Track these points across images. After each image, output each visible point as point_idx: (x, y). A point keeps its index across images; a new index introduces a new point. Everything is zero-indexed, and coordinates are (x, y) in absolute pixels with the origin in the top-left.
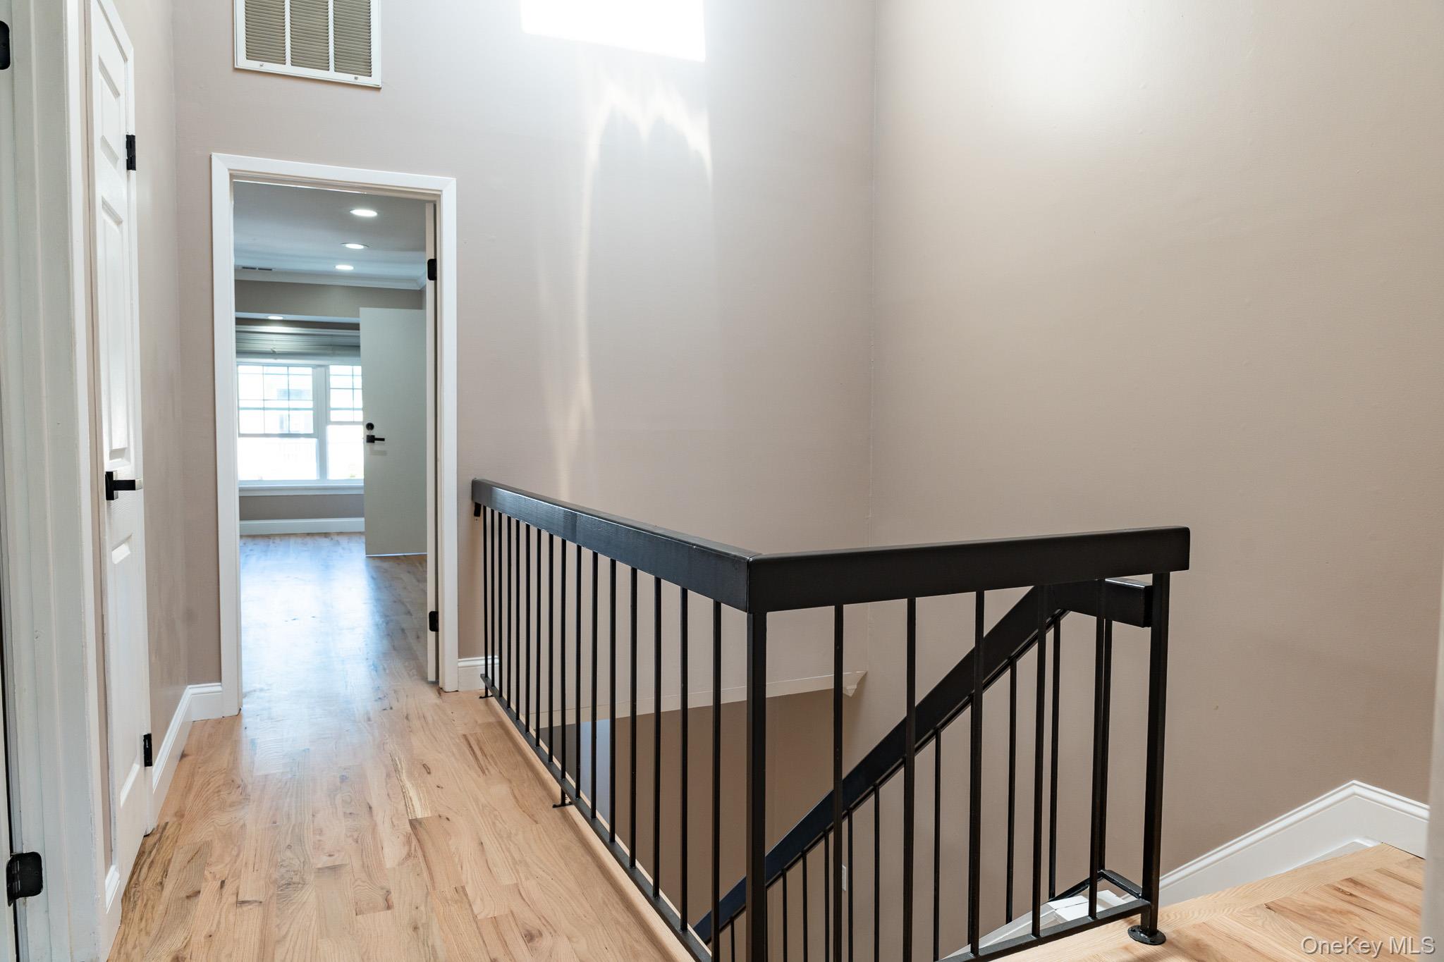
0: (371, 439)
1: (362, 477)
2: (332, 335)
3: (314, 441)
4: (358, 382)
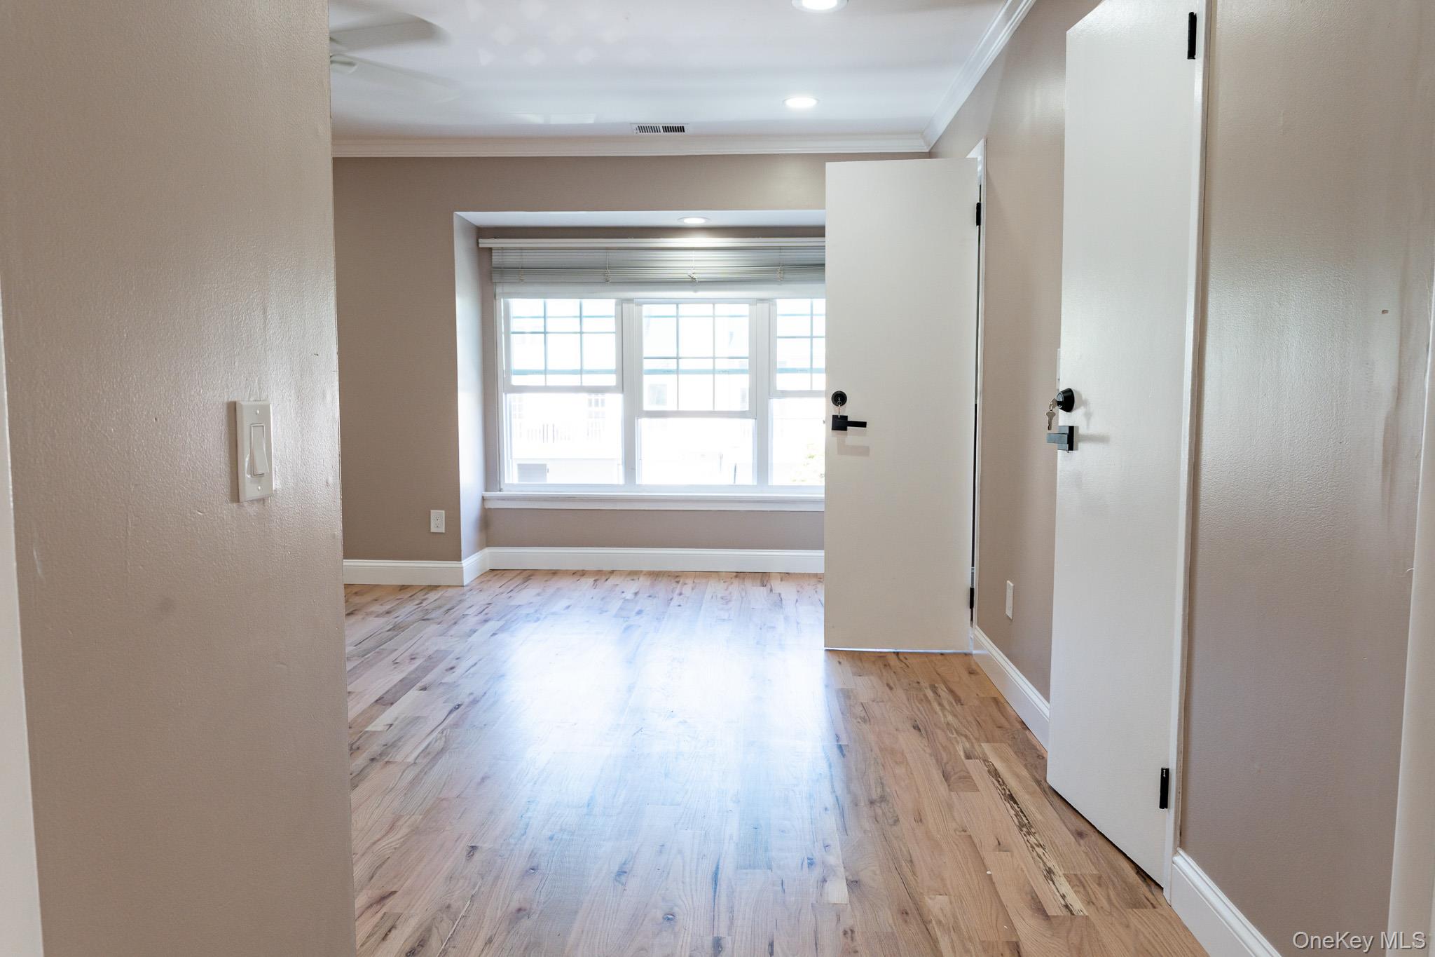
0: (840, 424)
1: (821, 483)
2: (780, 248)
3: (749, 424)
4: (820, 327)
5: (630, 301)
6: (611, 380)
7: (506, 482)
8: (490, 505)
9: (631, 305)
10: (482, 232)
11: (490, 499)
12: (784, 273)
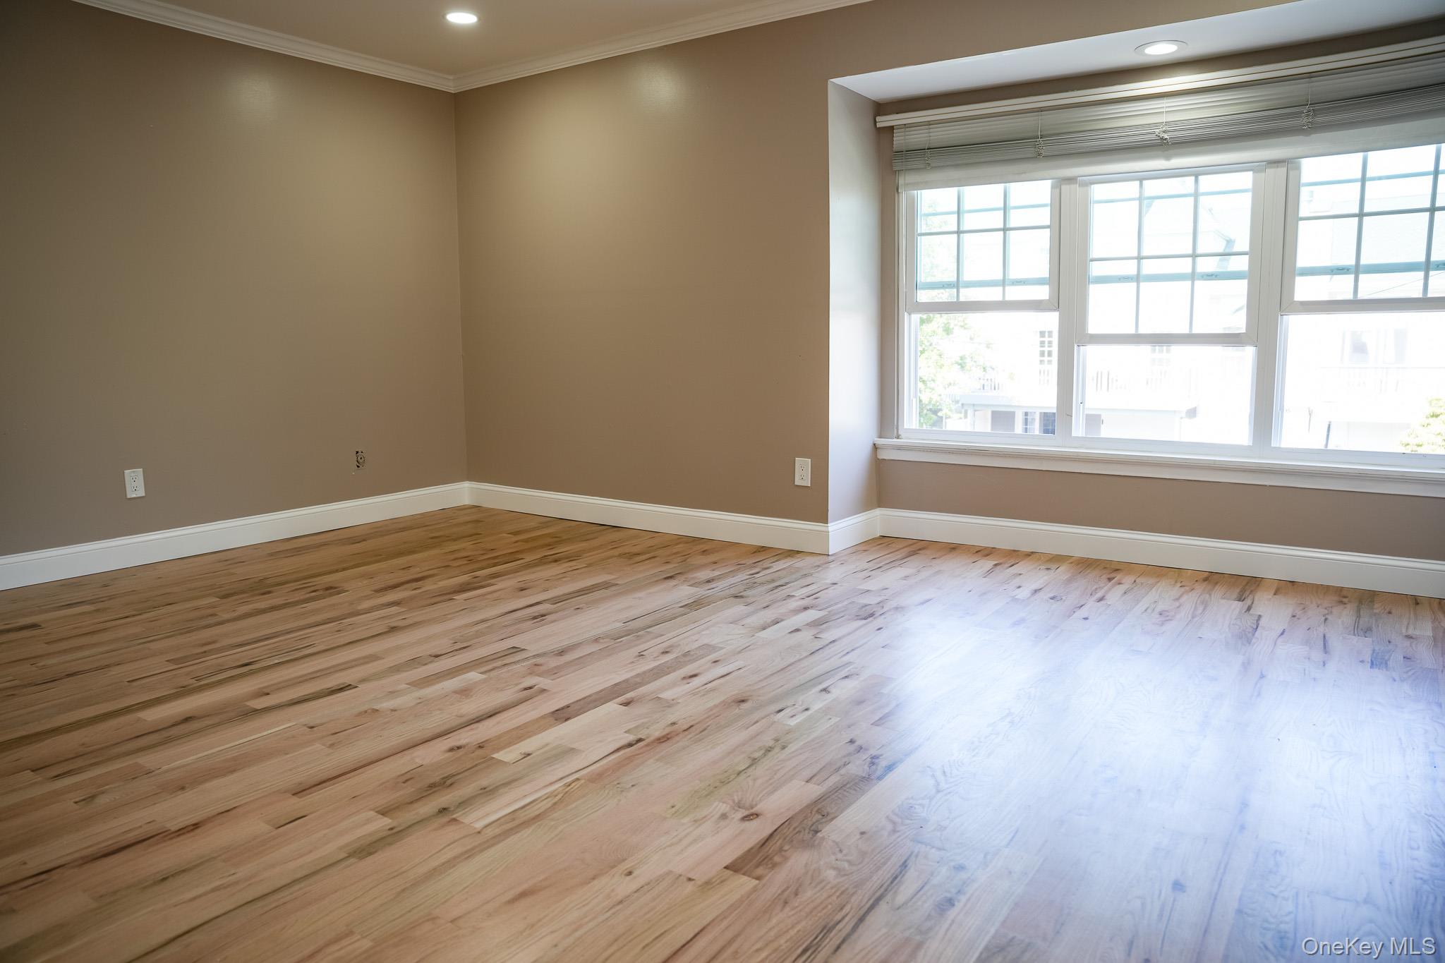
5: (1071, 180)
6: (1043, 293)
7: (905, 427)
8: (883, 455)
9: (1073, 186)
10: (882, 107)
11: (885, 447)
12: (1315, 115)
